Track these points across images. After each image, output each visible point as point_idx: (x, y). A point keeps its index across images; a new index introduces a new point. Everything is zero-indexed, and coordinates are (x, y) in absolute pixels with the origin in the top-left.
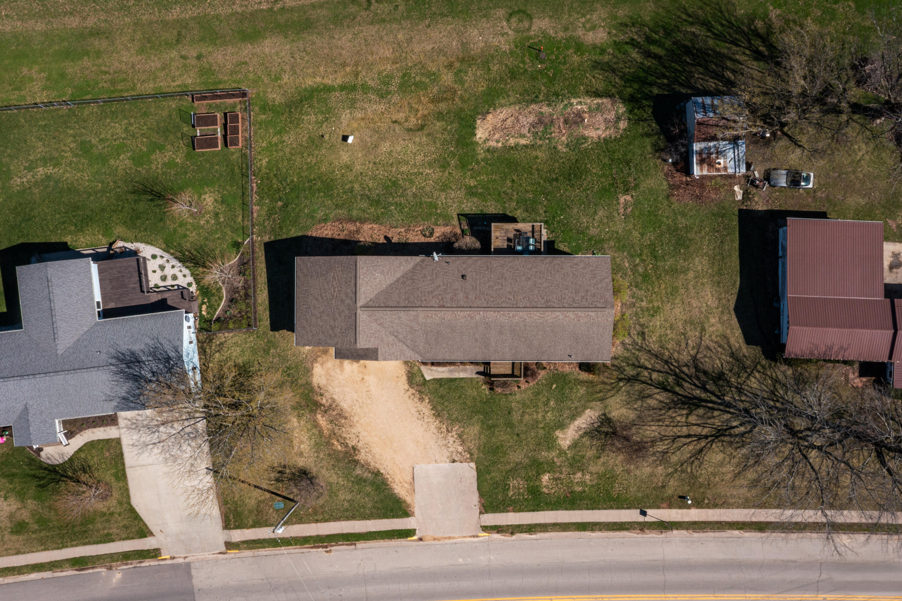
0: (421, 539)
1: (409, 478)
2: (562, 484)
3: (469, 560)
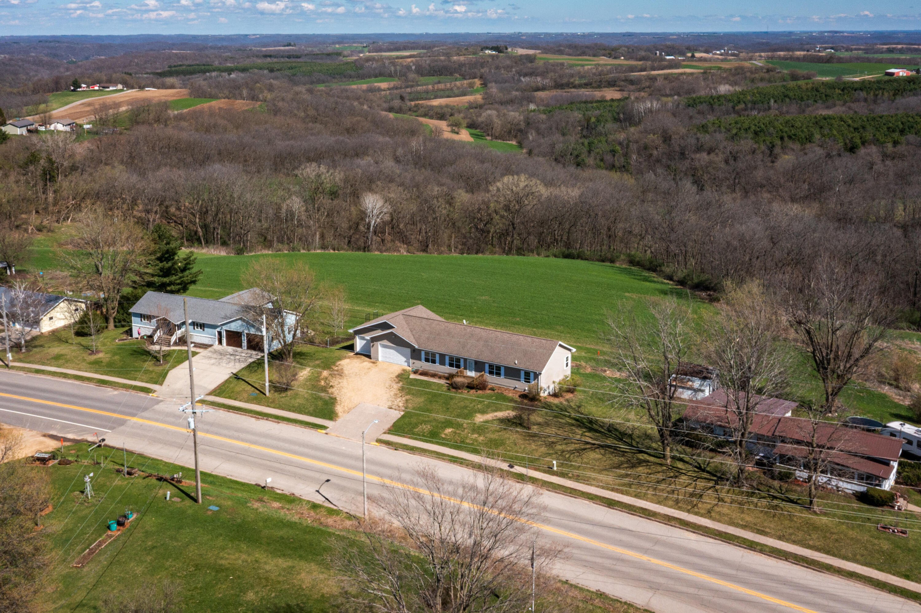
0: (327, 434)
1: (352, 406)
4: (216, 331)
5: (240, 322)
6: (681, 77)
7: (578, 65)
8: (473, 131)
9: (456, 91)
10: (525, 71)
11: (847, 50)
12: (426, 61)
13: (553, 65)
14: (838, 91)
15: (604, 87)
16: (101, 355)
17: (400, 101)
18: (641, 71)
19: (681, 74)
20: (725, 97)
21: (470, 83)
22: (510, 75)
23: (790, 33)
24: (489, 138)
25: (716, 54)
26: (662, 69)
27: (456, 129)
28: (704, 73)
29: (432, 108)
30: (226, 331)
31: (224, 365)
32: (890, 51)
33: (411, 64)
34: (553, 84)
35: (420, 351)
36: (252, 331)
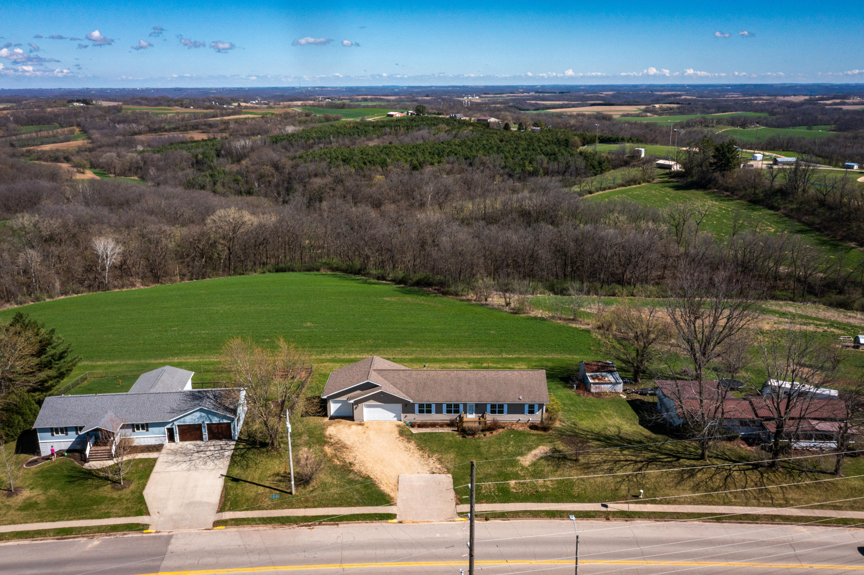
0: (401, 522)
1: (394, 481)
2: (527, 486)
3: (446, 535)
4: (165, 429)
5: (198, 414)
6: (247, 121)
7: (162, 113)
8: (97, 170)
9: (61, 137)
10: (118, 119)
11: (339, 100)
12: (23, 113)
13: (140, 114)
14: (371, 128)
15: (190, 130)
16: (26, 494)
17: (11, 148)
18: (214, 117)
19: (246, 119)
20: (293, 135)
21: (71, 131)
22: (105, 123)
23: (293, 88)
24: (112, 175)
25: (252, 103)
26: (229, 115)
27: (82, 170)
28: (262, 117)
29: (44, 152)
30: (178, 426)
31: (203, 467)
32: (365, 100)
33: (9, 116)
34: (148, 129)
35: (413, 404)
36: (215, 420)
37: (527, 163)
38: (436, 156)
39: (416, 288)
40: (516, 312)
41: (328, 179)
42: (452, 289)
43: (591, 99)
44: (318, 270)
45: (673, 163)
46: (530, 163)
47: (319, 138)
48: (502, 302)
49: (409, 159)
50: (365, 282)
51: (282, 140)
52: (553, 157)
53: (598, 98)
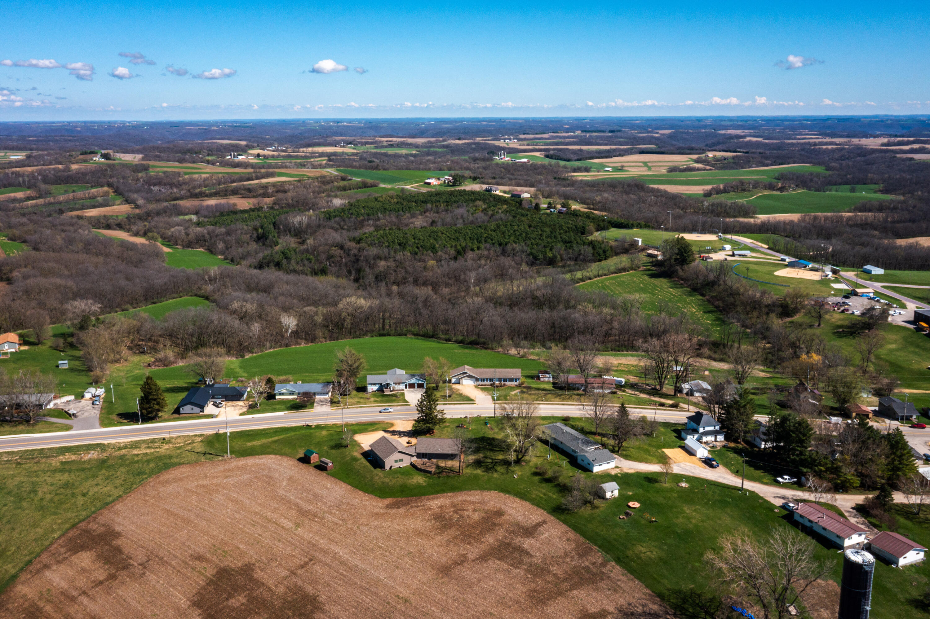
1: (474, 396)
2: (513, 398)
4: (404, 384)
5: (415, 380)
12: (50, 172)
15: (230, 195)
20: (344, 212)
22: (139, 184)
24: (179, 247)
25: (269, 150)
30: (409, 384)
34: (189, 194)
35: (479, 379)
36: (420, 382)
37: (548, 251)
38: (475, 241)
39: (470, 346)
40: (522, 357)
41: (392, 264)
42: (490, 346)
43: (644, 141)
44: (406, 335)
45: (659, 253)
46: (551, 250)
47: (368, 215)
48: (516, 352)
49: (454, 244)
50: (439, 342)
51: (335, 217)
52: (569, 245)
53: (650, 141)
